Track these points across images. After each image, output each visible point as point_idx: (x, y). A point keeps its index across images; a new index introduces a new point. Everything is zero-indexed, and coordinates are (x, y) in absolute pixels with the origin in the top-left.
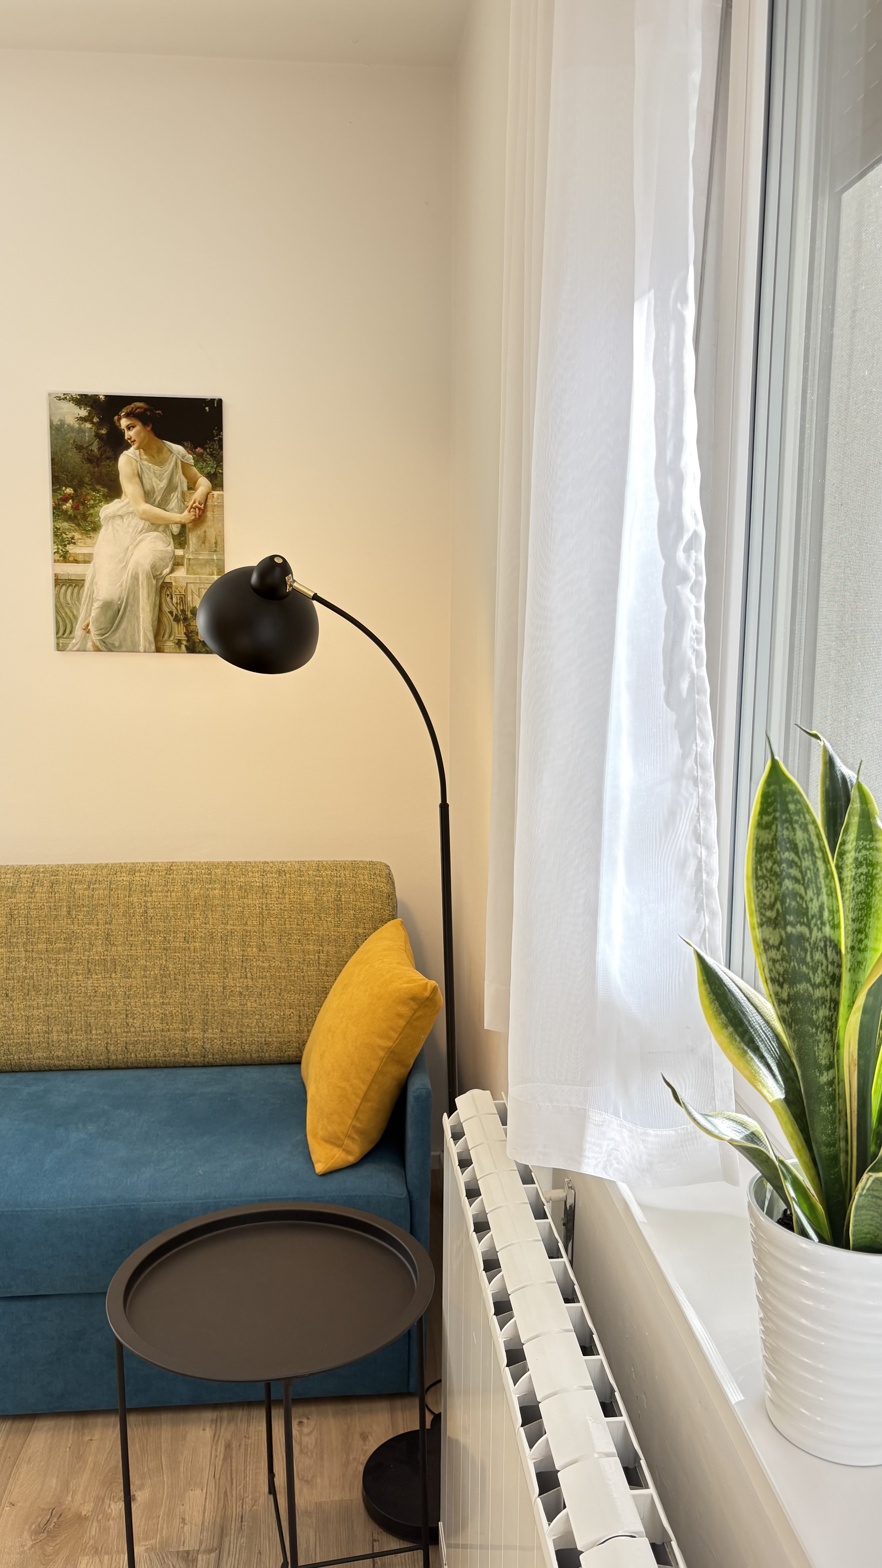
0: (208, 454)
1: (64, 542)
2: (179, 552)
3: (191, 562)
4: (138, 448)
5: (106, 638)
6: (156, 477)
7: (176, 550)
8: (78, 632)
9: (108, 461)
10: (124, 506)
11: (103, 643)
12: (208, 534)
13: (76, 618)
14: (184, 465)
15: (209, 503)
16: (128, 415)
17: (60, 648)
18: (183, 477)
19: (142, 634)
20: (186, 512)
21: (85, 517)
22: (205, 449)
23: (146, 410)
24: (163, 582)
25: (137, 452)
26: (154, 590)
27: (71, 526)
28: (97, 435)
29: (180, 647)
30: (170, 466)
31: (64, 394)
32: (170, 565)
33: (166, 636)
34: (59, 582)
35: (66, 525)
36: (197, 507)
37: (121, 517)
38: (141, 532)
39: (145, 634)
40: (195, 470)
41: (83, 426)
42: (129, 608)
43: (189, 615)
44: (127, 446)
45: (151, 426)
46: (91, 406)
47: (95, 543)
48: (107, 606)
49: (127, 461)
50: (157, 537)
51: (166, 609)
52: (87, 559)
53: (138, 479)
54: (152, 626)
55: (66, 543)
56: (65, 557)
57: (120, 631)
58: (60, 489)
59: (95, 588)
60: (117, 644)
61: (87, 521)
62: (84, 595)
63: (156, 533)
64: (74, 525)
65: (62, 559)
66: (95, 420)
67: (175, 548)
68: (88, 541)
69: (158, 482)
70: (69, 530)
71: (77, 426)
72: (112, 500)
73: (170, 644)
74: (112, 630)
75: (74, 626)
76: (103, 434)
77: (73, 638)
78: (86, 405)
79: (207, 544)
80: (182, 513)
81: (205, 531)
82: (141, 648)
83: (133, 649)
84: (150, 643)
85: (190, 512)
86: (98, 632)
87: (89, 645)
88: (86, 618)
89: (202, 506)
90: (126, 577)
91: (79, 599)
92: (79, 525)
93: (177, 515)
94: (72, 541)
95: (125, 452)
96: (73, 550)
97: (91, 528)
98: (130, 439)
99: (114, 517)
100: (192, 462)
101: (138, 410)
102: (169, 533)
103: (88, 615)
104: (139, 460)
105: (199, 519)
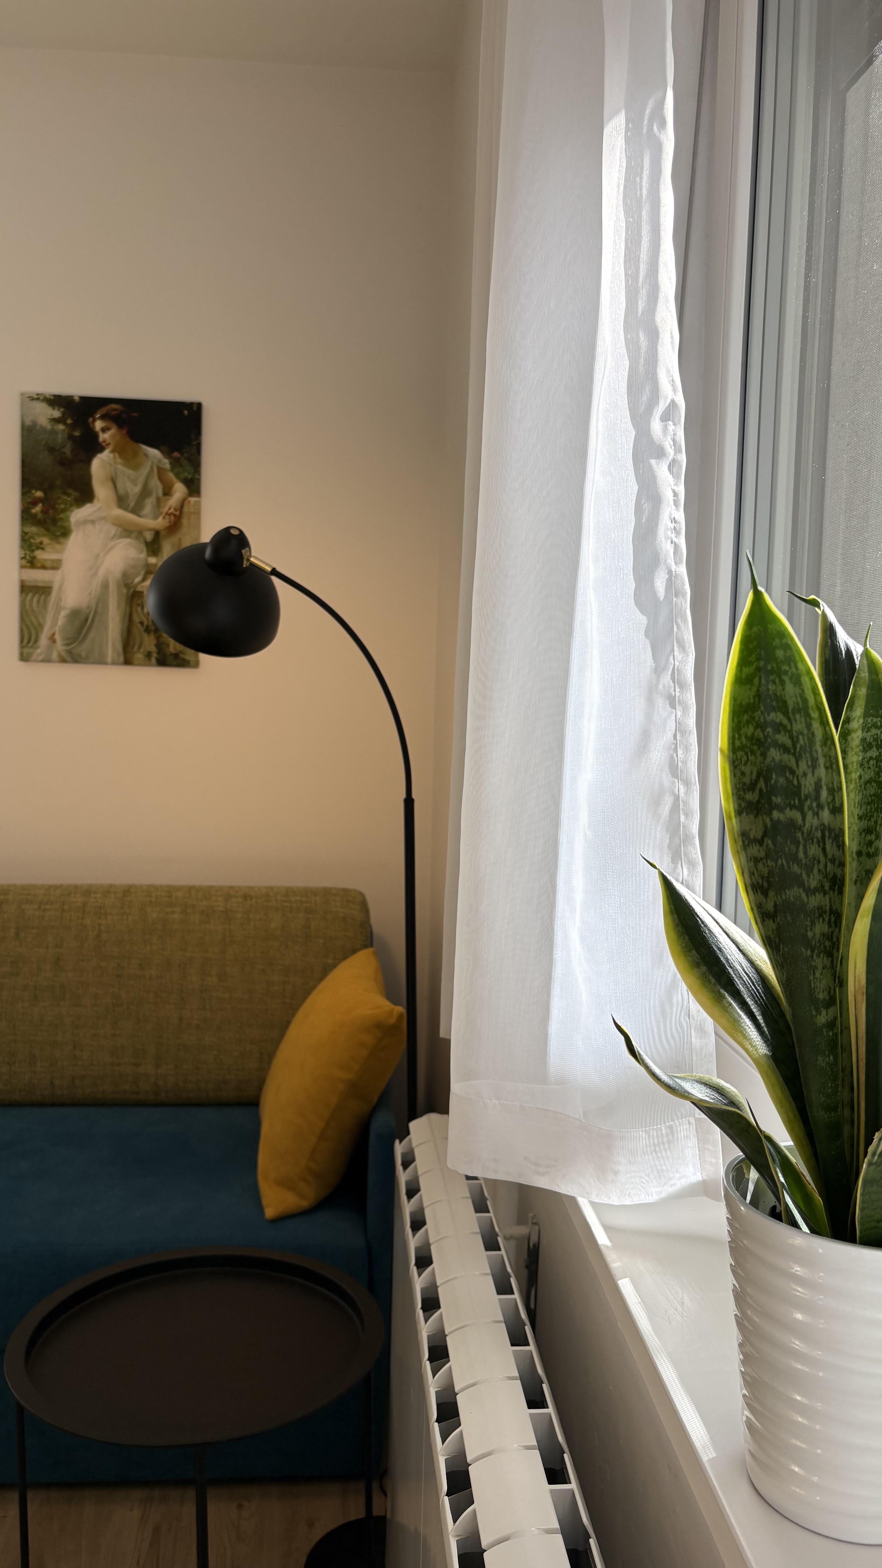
1: (32, 547)
4: (112, 451)
5: (74, 648)
6: (130, 481)
7: (148, 557)
8: (44, 641)
9: (80, 464)
10: (96, 511)
11: (68, 652)
12: (183, 541)
13: (41, 626)
14: (160, 471)
15: (186, 509)
16: (102, 418)
17: (24, 658)
18: (159, 484)
19: (110, 645)
20: (160, 519)
21: (54, 521)
22: (181, 453)
23: (122, 412)
24: (134, 591)
25: (111, 455)
26: (124, 599)
27: (40, 531)
28: (71, 437)
29: (150, 659)
30: (145, 471)
31: (38, 395)
32: (143, 573)
33: (136, 647)
34: (25, 588)
35: (34, 529)
36: (172, 513)
37: (93, 522)
38: (113, 538)
39: (113, 644)
40: (171, 475)
41: (56, 427)
42: (98, 617)
44: (101, 449)
45: (127, 428)
46: (65, 407)
47: (64, 549)
48: (75, 614)
49: (100, 465)
50: (129, 544)
51: (136, 619)
53: (111, 484)
54: (122, 637)
55: (34, 548)
56: (32, 563)
57: (87, 641)
58: (29, 492)
59: (62, 595)
60: (84, 654)
62: (51, 603)
63: (128, 541)
64: (43, 530)
65: (28, 565)
66: (69, 421)
67: (148, 555)
68: (58, 547)
69: (132, 487)
70: (38, 535)
71: (49, 427)
72: (83, 505)
73: (139, 656)
74: (79, 640)
75: (39, 635)
76: (77, 437)
77: (38, 647)
78: (60, 406)
80: (156, 519)
81: (180, 540)
82: (109, 660)
83: (101, 661)
84: (119, 654)
85: (164, 518)
86: (65, 642)
87: (55, 655)
88: (52, 627)
89: (178, 513)
90: (96, 584)
91: (45, 606)
92: (48, 530)
93: (151, 522)
94: (40, 546)
95: (99, 456)
96: (40, 554)
97: (60, 533)
98: (104, 442)
99: (85, 522)
100: (168, 466)
101: (114, 413)
102: (142, 540)
103: (55, 624)
104: (113, 463)
105: (174, 526)
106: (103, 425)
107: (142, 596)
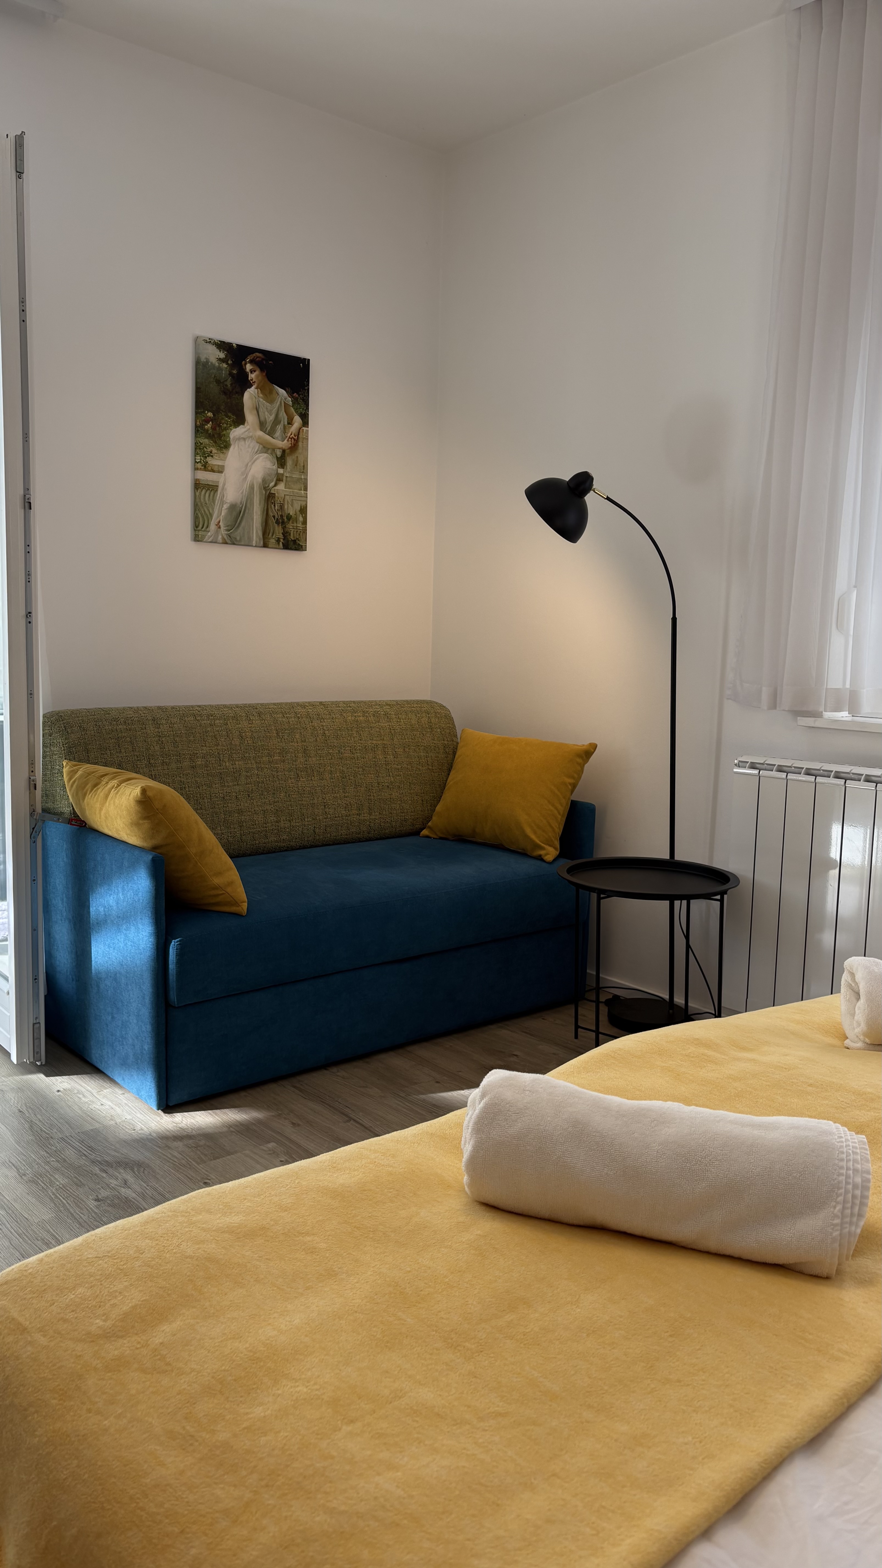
0: (301, 399)
1: (205, 454)
3: (288, 479)
4: (257, 388)
5: (231, 533)
6: (268, 411)
7: (279, 469)
8: (213, 527)
9: (237, 395)
10: (246, 431)
11: (228, 537)
12: (299, 459)
13: (211, 515)
14: (286, 405)
15: (301, 436)
16: (251, 362)
17: (195, 538)
18: (284, 414)
19: (254, 532)
20: (286, 441)
21: (220, 436)
22: (299, 395)
23: (263, 359)
24: (270, 493)
25: (256, 391)
26: (264, 498)
27: (211, 443)
28: (231, 374)
29: (279, 544)
30: (276, 405)
31: (209, 339)
32: (275, 480)
33: (271, 534)
34: (197, 485)
35: (206, 441)
36: (293, 437)
37: (244, 439)
38: (257, 452)
39: (257, 532)
40: (292, 409)
41: (221, 365)
42: (247, 511)
43: (286, 520)
44: (250, 386)
45: (266, 372)
46: (227, 351)
47: (226, 458)
48: (233, 507)
49: (250, 396)
50: (267, 458)
51: (271, 514)
52: (220, 470)
53: (256, 412)
54: (262, 526)
55: (206, 455)
56: (206, 467)
57: (241, 528)
59: (225, 493)
60: (238, 538)
61: (221, 440)
62: (218, 498)
63: (266, 455)
65: (203, 467)
66: (230, 362)
67: (278, 467)
68: (222, 455)
69: (269, 415)
70: (205, 445)
71: (217, 364)
72: (238, 426)
73: (272, 541)
74: (235, 527)
75: (210, 522)
76: (234, 374)
77: (209, 531)
78: (224, 350)
79: (298, 467)
80: (283, 441)
81: (297, 457)
82: (254, 543)
83: (249, 543)
84: (260, 539)
85: (288, 441)
86: (227, 528)
87: (220, 538)
88: (218, 517)
89: (296, 437)
90: (246, 486)
91: (213, 500)
92: (215, 442)
93: (280, 443)
94: (210, 455)
95: (248, 390)
96: (211, 461)
97: (224, 445)
98: (252, 380)
99: (239, 439)
100: (291, 403)
101: (258, 359)
102: (274, 456)
103: (220, 514)
104: (257, 397)
105: (294, 447)
106: (251, 368)
107: (275, 497)
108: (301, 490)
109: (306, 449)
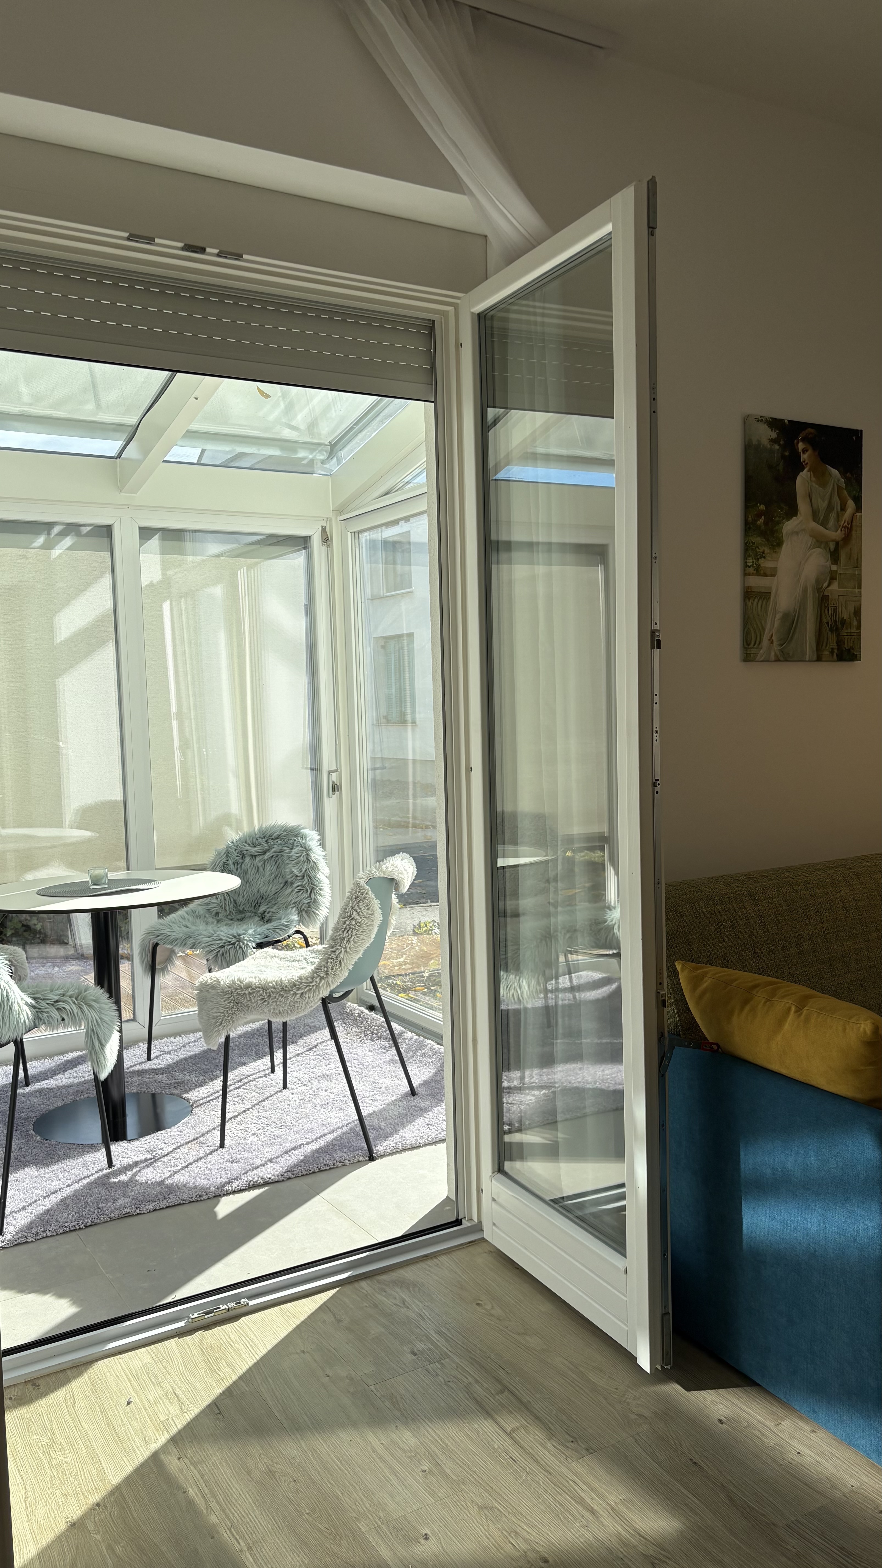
0: (854, 479)
2: (834, 567)
3: (842, 576)
4: (809, 471)
5: (784, 648)
6: (820, 498)
7: (832, 566)
8: (765, 642)
10: (799, 523)
11: (782, 653)
12: (853, 551)
13: (764, 629)
14: (839, 488)
15: (854, 523)
16: (803, 440)
17: (745, 658)
18: (838, 499)
20: (839, 531)
22: (852, 474)
23: (815, 435)
24: (823, 595)
25: (809, 474)
26: (817, 602)
28: (783, 457)
30: (829, 488)
32: (828, 579)
34: (748, 594)
35: (756, 540)
36: (846, 526)
37: (797, 533)
38: (810, 547)
40: (845, 492)
42: (800, 619)
44: (802, 469)
45: (818, 450)
46: (779, 429)
47: (779, 558)
48: (786, 616)
49: (802, 481)
50: (820, 553)
53: (808, 500)
54: (815, 636)
55: (757, 556)
57: (794, 640)
58: (756, 505)
59: (777, 600)
60: (791, 653)
62: (770, 607)
63: (819, 550)
65: (755, 572)
66: (782, 442)
67: (832, 564)
69: (822, 502)
70: (757, 544)
71: (769, 446)
72: (791, 518)
75: (762, 637)
76: (787, 456)
77: (761, 648)
78: (776, 428)
79: (852, 561)
80: (836, 531)
81: (851, 549)
82: (807, 657)
83: (802, 659)
84: (813, 652)
85: (841, 530)
86: (779, 642)
87: (772, 656)
88: (771, 629)
89: (850, 525)
90: (799, 590)
91: (764, 611)
92: (768, 540)
93: (834, 534)
94: (763, 556)
95: (801, 473)
97: (776, 543)
98: (804, 462)
99: (792, 534)
100: (844, 485)
101: (810, 436)
102: (828, 550)
103: (772, 626)
104: (809, 481)
105: (847, 538)
106: (804, 447)
107: (828, 600)
108: (855, 588)
109: (860, 538)
